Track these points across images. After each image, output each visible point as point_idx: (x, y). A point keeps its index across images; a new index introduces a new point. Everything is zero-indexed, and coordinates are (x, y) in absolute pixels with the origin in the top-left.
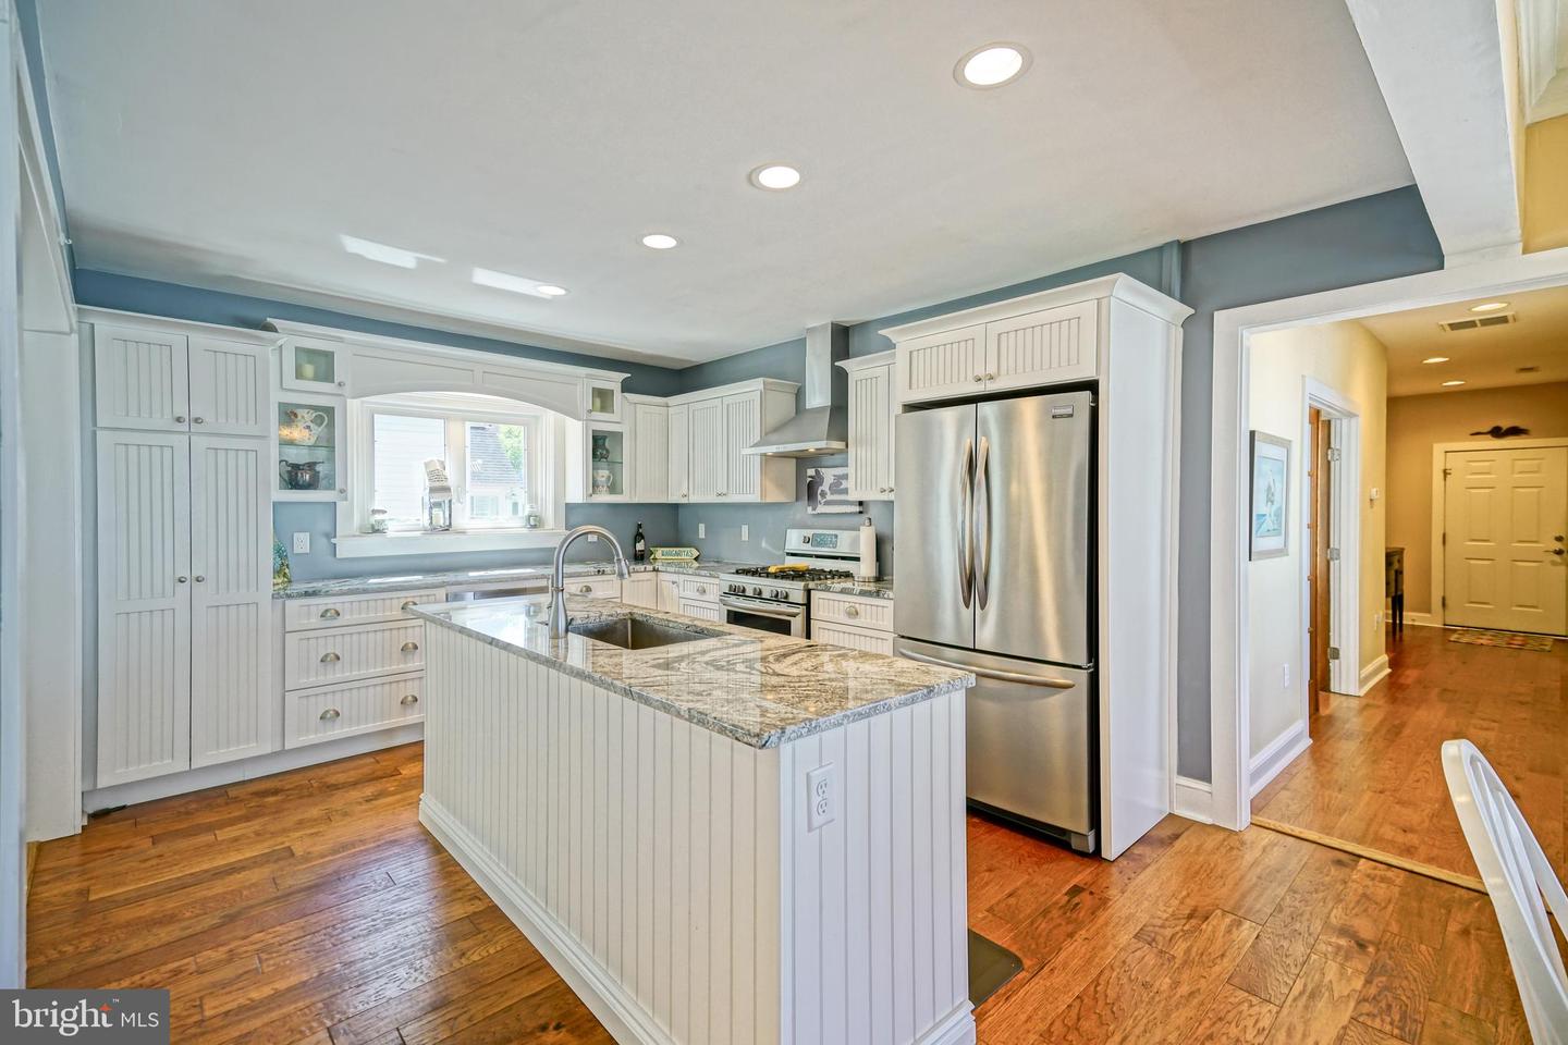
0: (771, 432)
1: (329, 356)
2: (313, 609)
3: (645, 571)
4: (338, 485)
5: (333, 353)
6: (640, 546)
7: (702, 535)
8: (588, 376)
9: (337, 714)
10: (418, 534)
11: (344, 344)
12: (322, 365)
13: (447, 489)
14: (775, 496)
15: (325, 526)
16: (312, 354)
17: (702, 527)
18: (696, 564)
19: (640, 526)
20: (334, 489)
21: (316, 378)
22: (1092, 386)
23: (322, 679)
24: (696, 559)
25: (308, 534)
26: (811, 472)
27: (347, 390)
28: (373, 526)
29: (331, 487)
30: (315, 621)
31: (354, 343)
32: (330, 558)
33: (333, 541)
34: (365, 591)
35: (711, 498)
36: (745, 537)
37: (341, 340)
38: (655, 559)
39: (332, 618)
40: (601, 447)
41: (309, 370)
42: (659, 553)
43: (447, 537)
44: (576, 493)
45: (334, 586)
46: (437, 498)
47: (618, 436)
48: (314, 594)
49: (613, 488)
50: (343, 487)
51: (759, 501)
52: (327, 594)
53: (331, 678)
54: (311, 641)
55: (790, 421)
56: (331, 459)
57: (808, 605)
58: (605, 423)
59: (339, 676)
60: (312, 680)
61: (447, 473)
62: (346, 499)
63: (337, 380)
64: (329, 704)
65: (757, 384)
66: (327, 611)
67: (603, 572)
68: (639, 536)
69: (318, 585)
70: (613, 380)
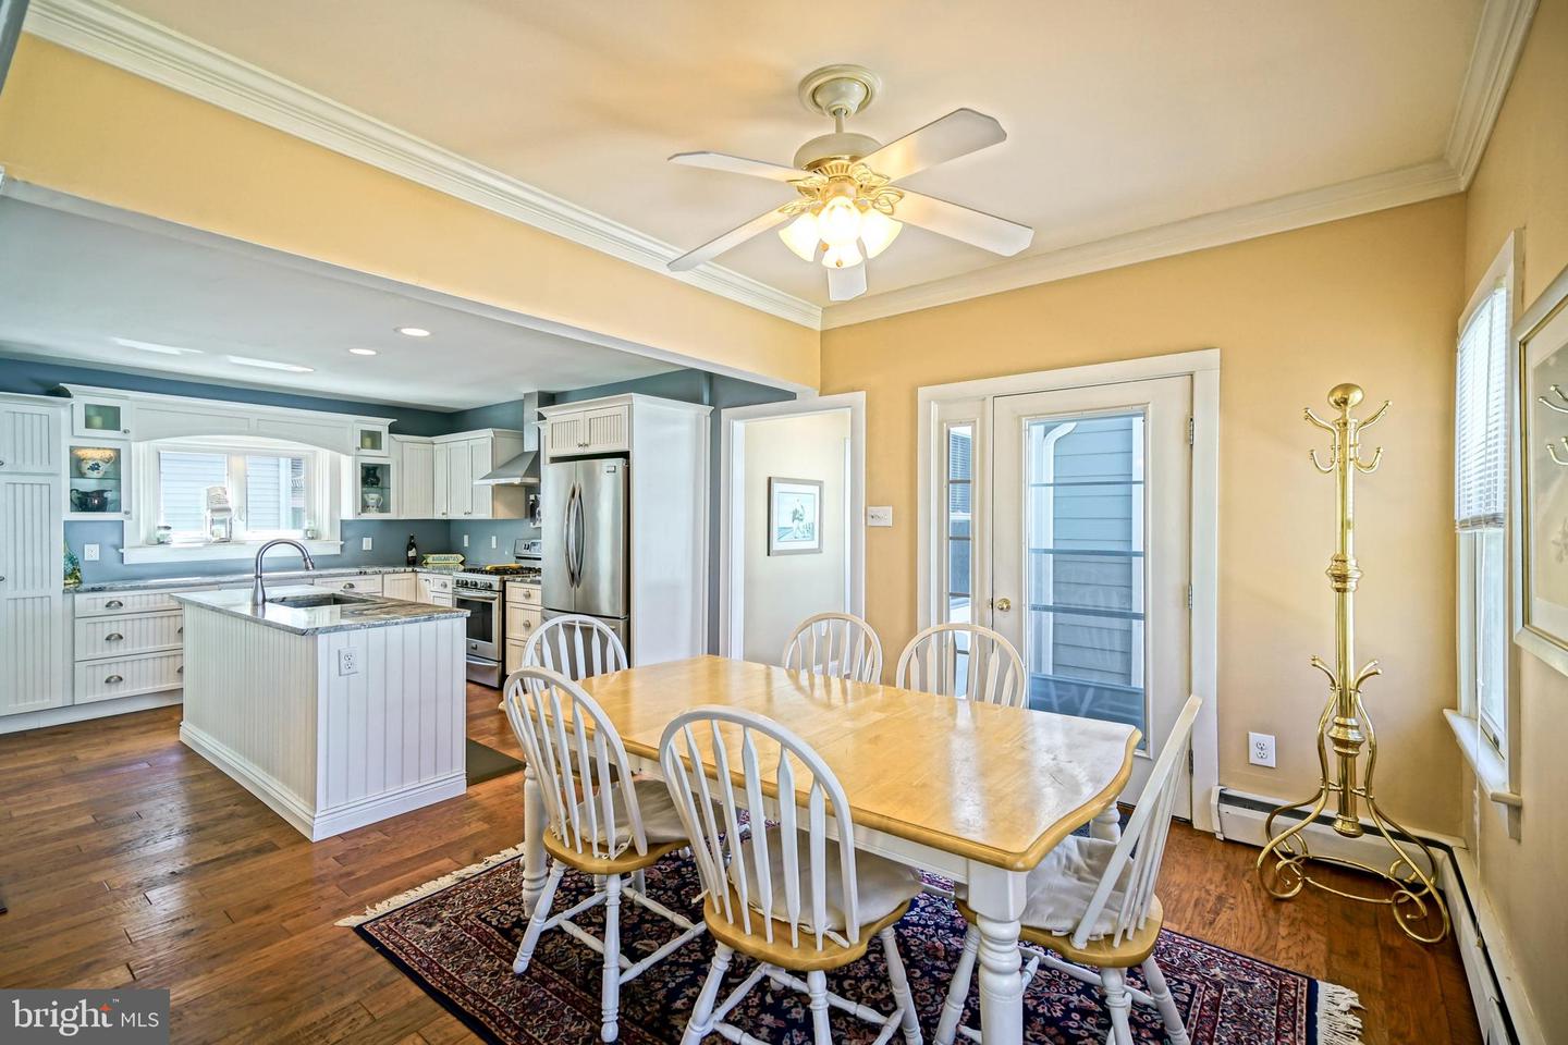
0: (499, 468)
1: (117, 410)
2: (99, 601)
3: (405, 571)
4: (124, 508)
5: (119, 408)
6: (412, 553)
7: (466, 545)
8: (357, 421)
9: (121, 679)
10: (200, 545)
11: (128, 402)
12: (110, 418)
13: (228, 510)
14: (502, 514)
15: (115, 539)
16: (100, 409)
17: (466, 537)
18: (462, 567)
19: (412, 537)
20: (120, 511)
21: (104, 427)
22: (625, 455)
23: (107, 653)
24: (462, 563)
25: (98, 546)
26: (532, 497)
27: (131, 436)
28: (158, 539)
29: (118, 509)
30: (101, 610)
31: (136, 400)
32: (120, 565)
33: (121, 550)
34: (145, 588)
35: (462, 517)
36: (494, 546)
37: (126, 398)
38: (427, 563)
39: (116, 607)
40: (372, 476)
41: (97, 421)
42: (430, 558)
43: (228, 547)
44: (348, 511)
45: (120, 585)
46: (218, 516)
47: (386, 468)
48: (100, 590)
49: (383, 508)
50: (128, 510)
51: (490, 518)
52: (111, 590)
53: (114, 652)
54: (98, 625)
55: (514, 459)
56: (118, 488)
57: (504, 592)
58: (372, 457)
59: (122, 651)
60: (99, 654)
61: (228, 497)
62: (131, 519)
63: (122, 427)
64: (114, 671)
65: (488, 433)
66: (111, 603)
67: (365, 573)
68: (411, 546)
69: (103, 584)
70: (381, 424)
